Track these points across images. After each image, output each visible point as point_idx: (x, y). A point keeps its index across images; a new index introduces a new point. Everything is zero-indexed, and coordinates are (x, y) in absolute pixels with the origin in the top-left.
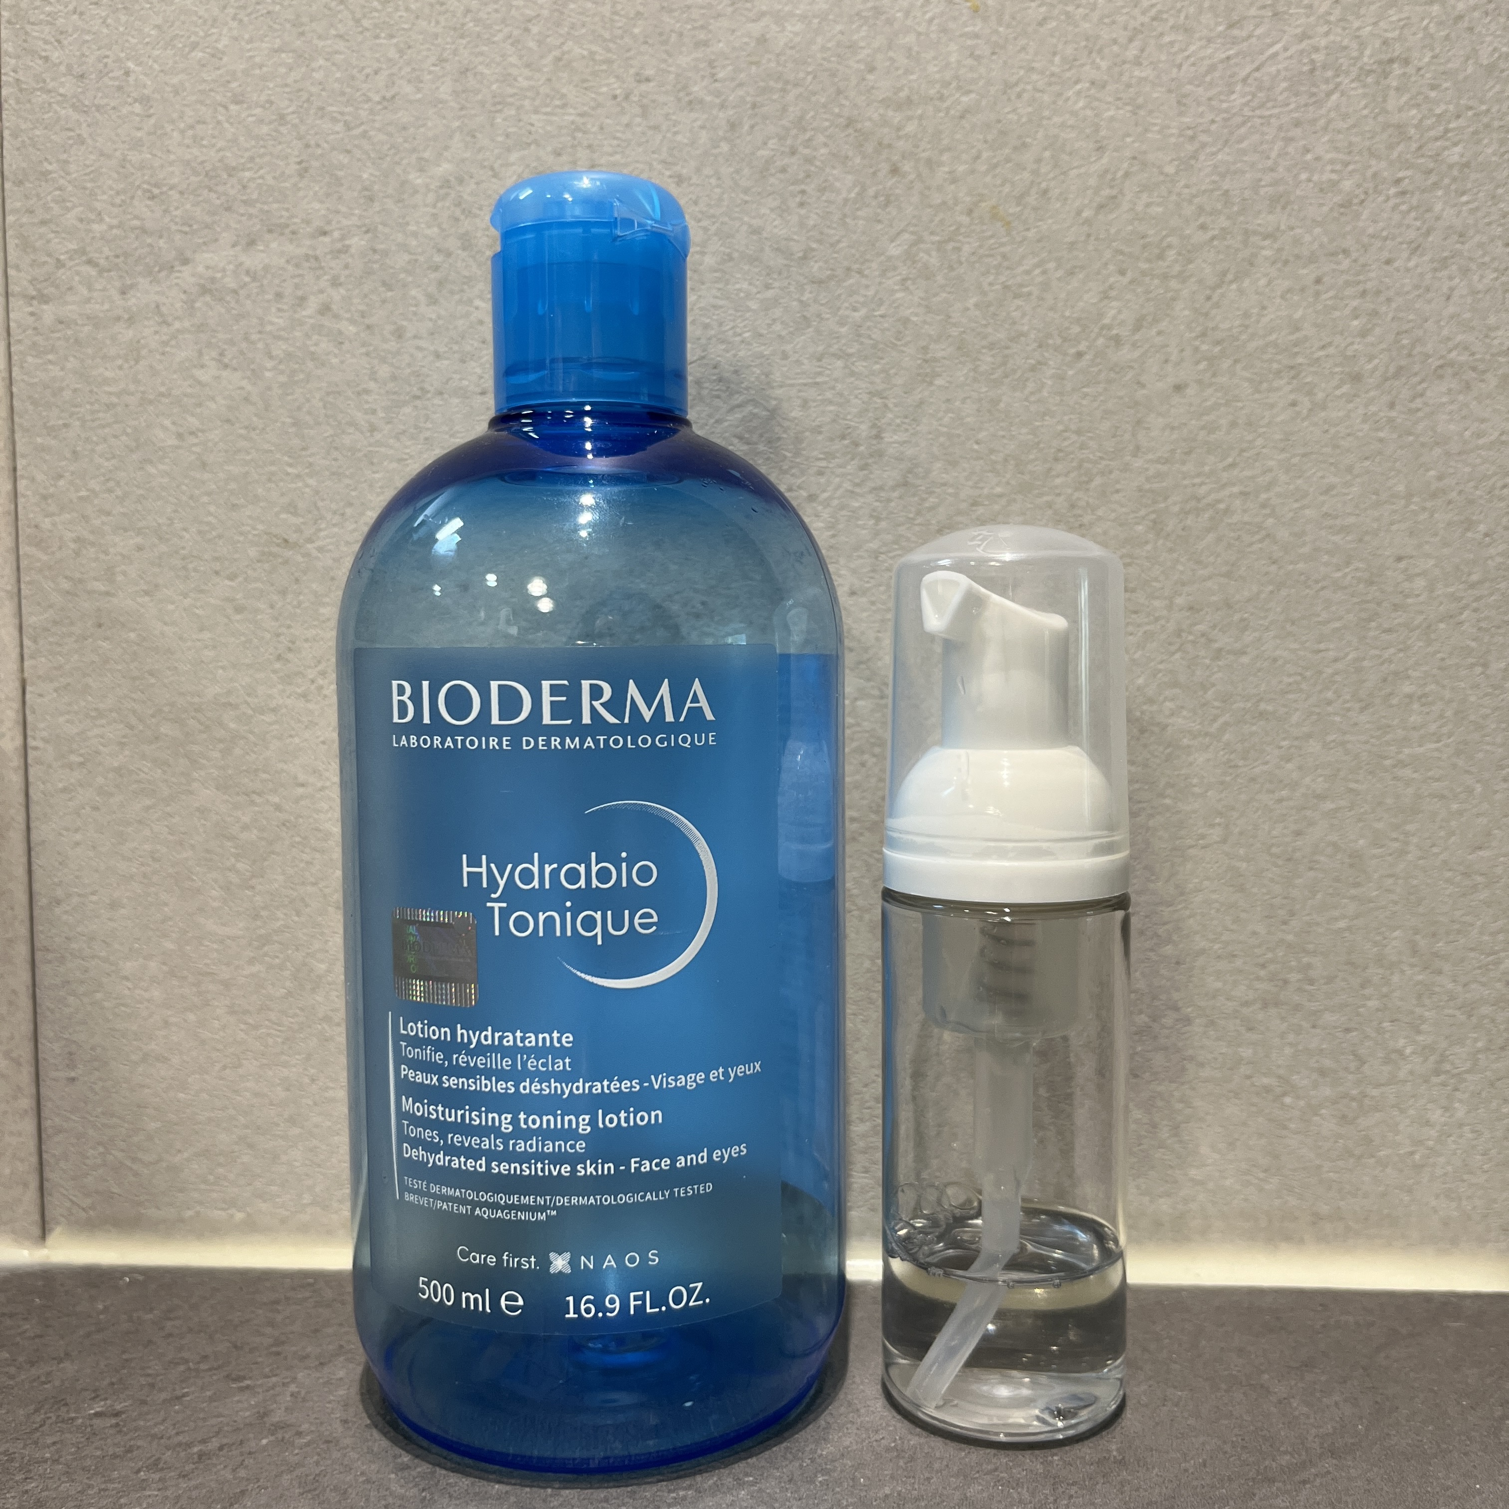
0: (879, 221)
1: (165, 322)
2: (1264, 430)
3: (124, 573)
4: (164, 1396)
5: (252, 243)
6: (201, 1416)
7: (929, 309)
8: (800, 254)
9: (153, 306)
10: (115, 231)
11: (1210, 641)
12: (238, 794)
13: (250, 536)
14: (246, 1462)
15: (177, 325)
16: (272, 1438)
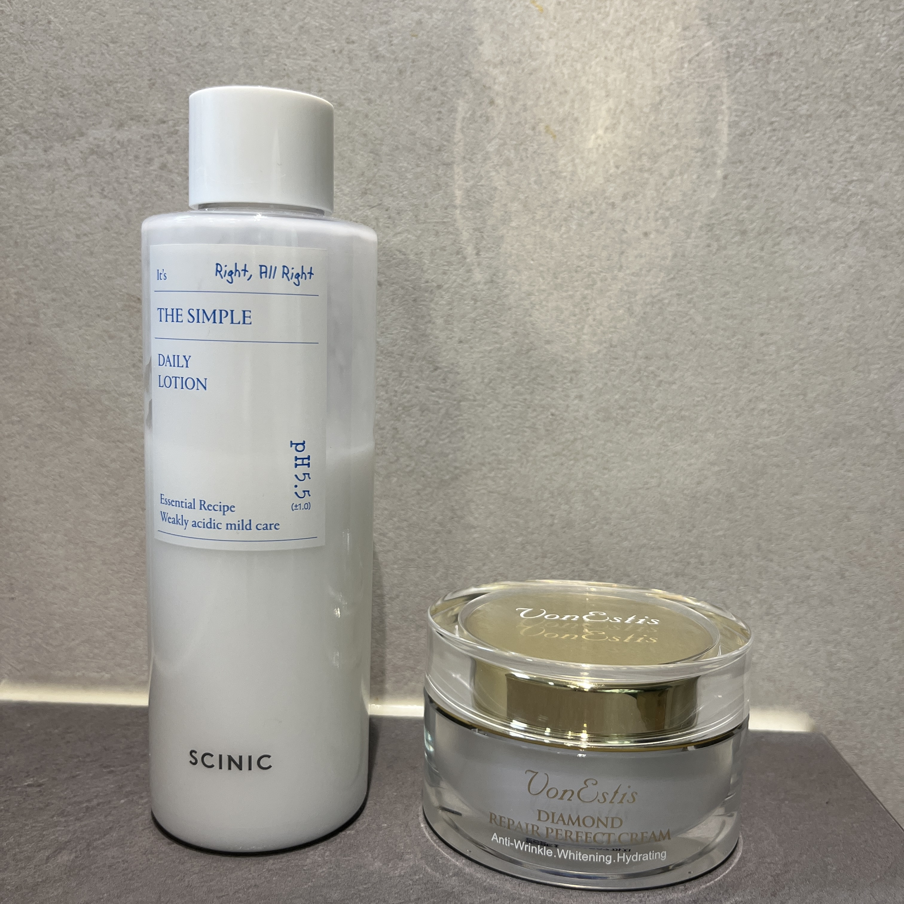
0: (482, 131)
1: (70, 169)
2: (691, 259)
3: (45, 314)
4: (65, 775)
5: (121, 125)
6: (87, 787)
7: (508, 183)
8: (437, 148)
9: (63, 159)
10: (40, 114)
11: (656, 376)
12: (109, 442)
13: (118, 296)
14: (113, 812)
15: (77, 171)
16: (126, 800)
